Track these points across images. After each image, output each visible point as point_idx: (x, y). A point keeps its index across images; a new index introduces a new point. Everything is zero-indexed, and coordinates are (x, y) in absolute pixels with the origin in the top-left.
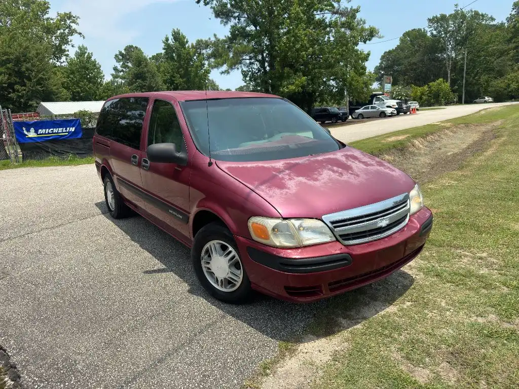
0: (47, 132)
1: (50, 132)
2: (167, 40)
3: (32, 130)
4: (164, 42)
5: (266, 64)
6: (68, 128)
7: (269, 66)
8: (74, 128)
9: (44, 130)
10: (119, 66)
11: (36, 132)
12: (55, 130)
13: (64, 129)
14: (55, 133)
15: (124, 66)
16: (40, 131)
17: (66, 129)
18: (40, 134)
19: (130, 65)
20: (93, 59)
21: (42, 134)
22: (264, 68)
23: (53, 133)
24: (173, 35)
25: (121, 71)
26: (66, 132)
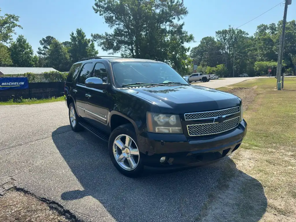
0: (7, 85)
1: (9, 84)
2: (73, 34)
4: (71, 35)
5: (134, 51)
6: (20, 83)
7: (135, 52)
8: (24, 83)
9: (5, 83)
10: (42, 47)
12: (12, 84)
13: (18, 83)
14: (12, 85)
15: (45, 47)
17: (19, 83)
18: (3, 86)
19: (48, 47)
20: (27, 42)
21: (4, 85)
22: (133, 53)
23: (11, 85)
24: (77, 32)
25: (42, 51)
26: (19, 85)
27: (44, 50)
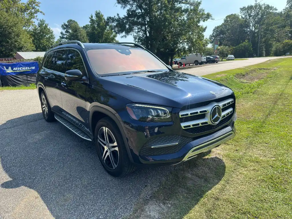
0: (18, 69)
1: (20, 69)
2: (92, 17)
3: (10, 68)
4: (90, 18)
6: (31, 67)
7: (149, 33)
8: (34, 67)
11: (12, 69)
12: (24, 68)
13: (29, 67)
14: (23, 70)
15: (67, 32)
16: (14, 69)
17: (30, 68)
18: (14, 70)
19: (70, 31)
21: (16, 70)
22: (146, 34)
23: (22, 70)
25: (65, 35)
26: (30, 70)
27: (66, 35)
